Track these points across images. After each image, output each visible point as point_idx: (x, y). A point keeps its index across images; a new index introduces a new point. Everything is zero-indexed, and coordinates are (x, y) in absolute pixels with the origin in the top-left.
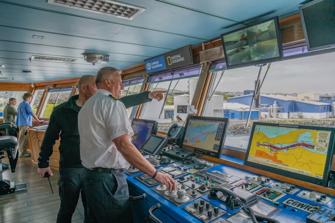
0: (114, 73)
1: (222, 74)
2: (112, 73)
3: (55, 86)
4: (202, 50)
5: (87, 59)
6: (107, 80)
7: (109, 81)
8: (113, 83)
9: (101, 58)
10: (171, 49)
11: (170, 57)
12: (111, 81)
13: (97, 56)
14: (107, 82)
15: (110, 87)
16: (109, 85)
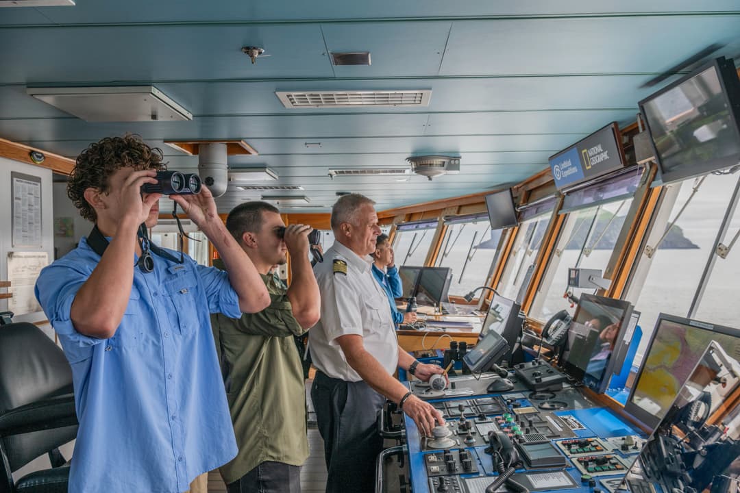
0: (356, 210)
1: (695, 190)
2: (353, 210)
3: (410, 217)
4: (638, 132)
5: (415, 169)
6: (344, 224)
7: (349, 225)
8: (355, 228)
9: (443, 164)
10: (583, 134)
11: (585, 151)
12: (351, 224)
13: (438, 161)
14: (344, 228)
15: (350, 236)
16: (348, 233)
